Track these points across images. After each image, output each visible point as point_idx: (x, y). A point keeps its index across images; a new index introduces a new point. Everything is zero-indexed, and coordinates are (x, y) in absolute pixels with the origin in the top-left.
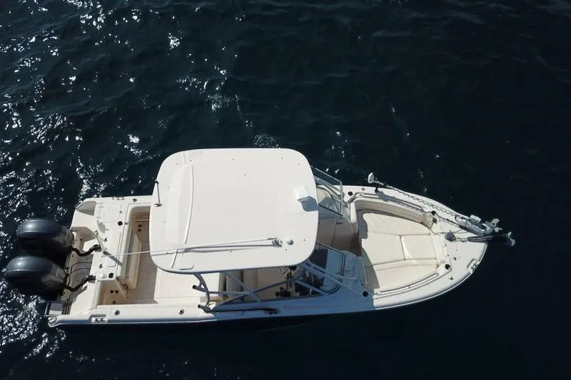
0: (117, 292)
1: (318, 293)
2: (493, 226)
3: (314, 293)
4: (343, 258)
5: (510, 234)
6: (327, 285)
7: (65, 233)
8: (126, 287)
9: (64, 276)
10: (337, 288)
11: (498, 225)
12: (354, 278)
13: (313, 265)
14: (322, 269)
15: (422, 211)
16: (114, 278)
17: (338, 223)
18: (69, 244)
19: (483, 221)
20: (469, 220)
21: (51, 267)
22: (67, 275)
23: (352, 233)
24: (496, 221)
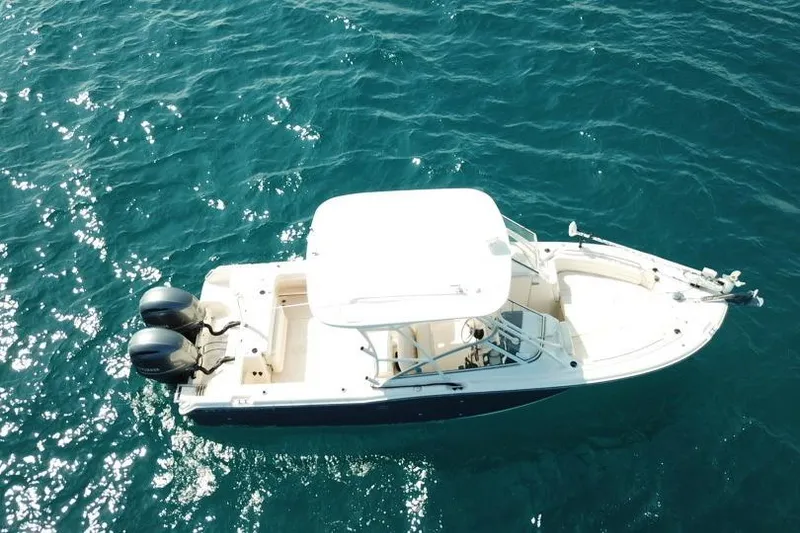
0: (261, 374)
1: (514, 362)
2: (732, 280)
3: (509, 361)
4: (544, 321)
5: (756, 292)
6: (525, 352)
7: (196, 306)
8: (271, 368)
9: (196, 356)
10: (537, 356)
11: (740, 278)
12: (558, 345)
13: (506, 323)
14: (517, 328)
15: (640, 268)
16: (258, 354)
17: (533, 284)
18: (200, 320)
19: (720, 276)
20: (702, 275)
21: (182, 341)
22: (200, 356)
23: (552, 297)
24: (737, 273)
